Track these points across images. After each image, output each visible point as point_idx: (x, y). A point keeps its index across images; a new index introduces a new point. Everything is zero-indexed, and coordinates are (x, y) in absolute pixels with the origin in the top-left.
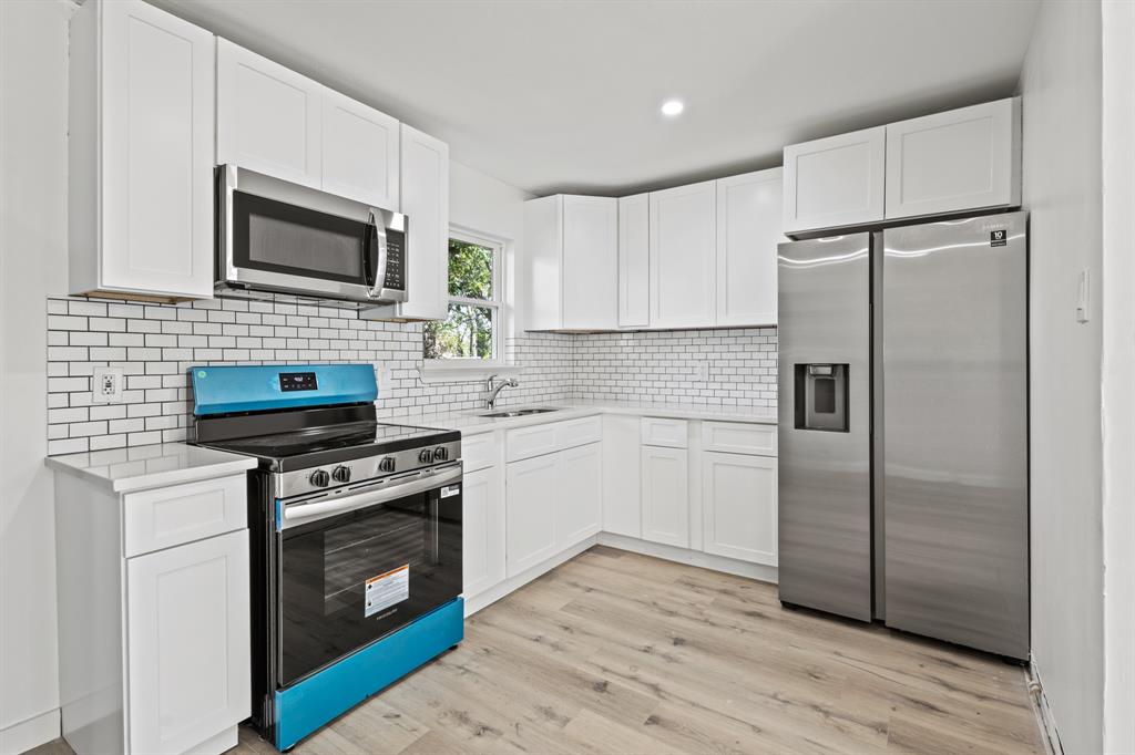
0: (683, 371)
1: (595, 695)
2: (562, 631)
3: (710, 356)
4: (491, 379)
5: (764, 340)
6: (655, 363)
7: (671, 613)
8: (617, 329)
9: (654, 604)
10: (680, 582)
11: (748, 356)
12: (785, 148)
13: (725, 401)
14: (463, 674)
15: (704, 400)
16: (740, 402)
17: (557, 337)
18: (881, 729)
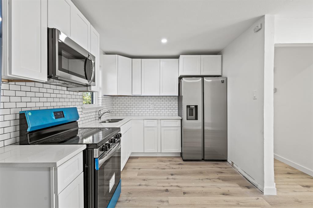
0: (147, 107)
1: (166, 193)
2: (144, 181)
3: (154, 103)
4: (100, 111)
5: (167, 99)
6: (139, 105)
7: (164, 169)
8: (132, 95)
9: (158, 168)
10: (158, 161)
11: (164, 103)
12: (181, 56)
13: (158, 114)
14: (129, 201)
15: (152, 114)
16: (162, 114)
17: (109, 97)
18: (219, 179)
